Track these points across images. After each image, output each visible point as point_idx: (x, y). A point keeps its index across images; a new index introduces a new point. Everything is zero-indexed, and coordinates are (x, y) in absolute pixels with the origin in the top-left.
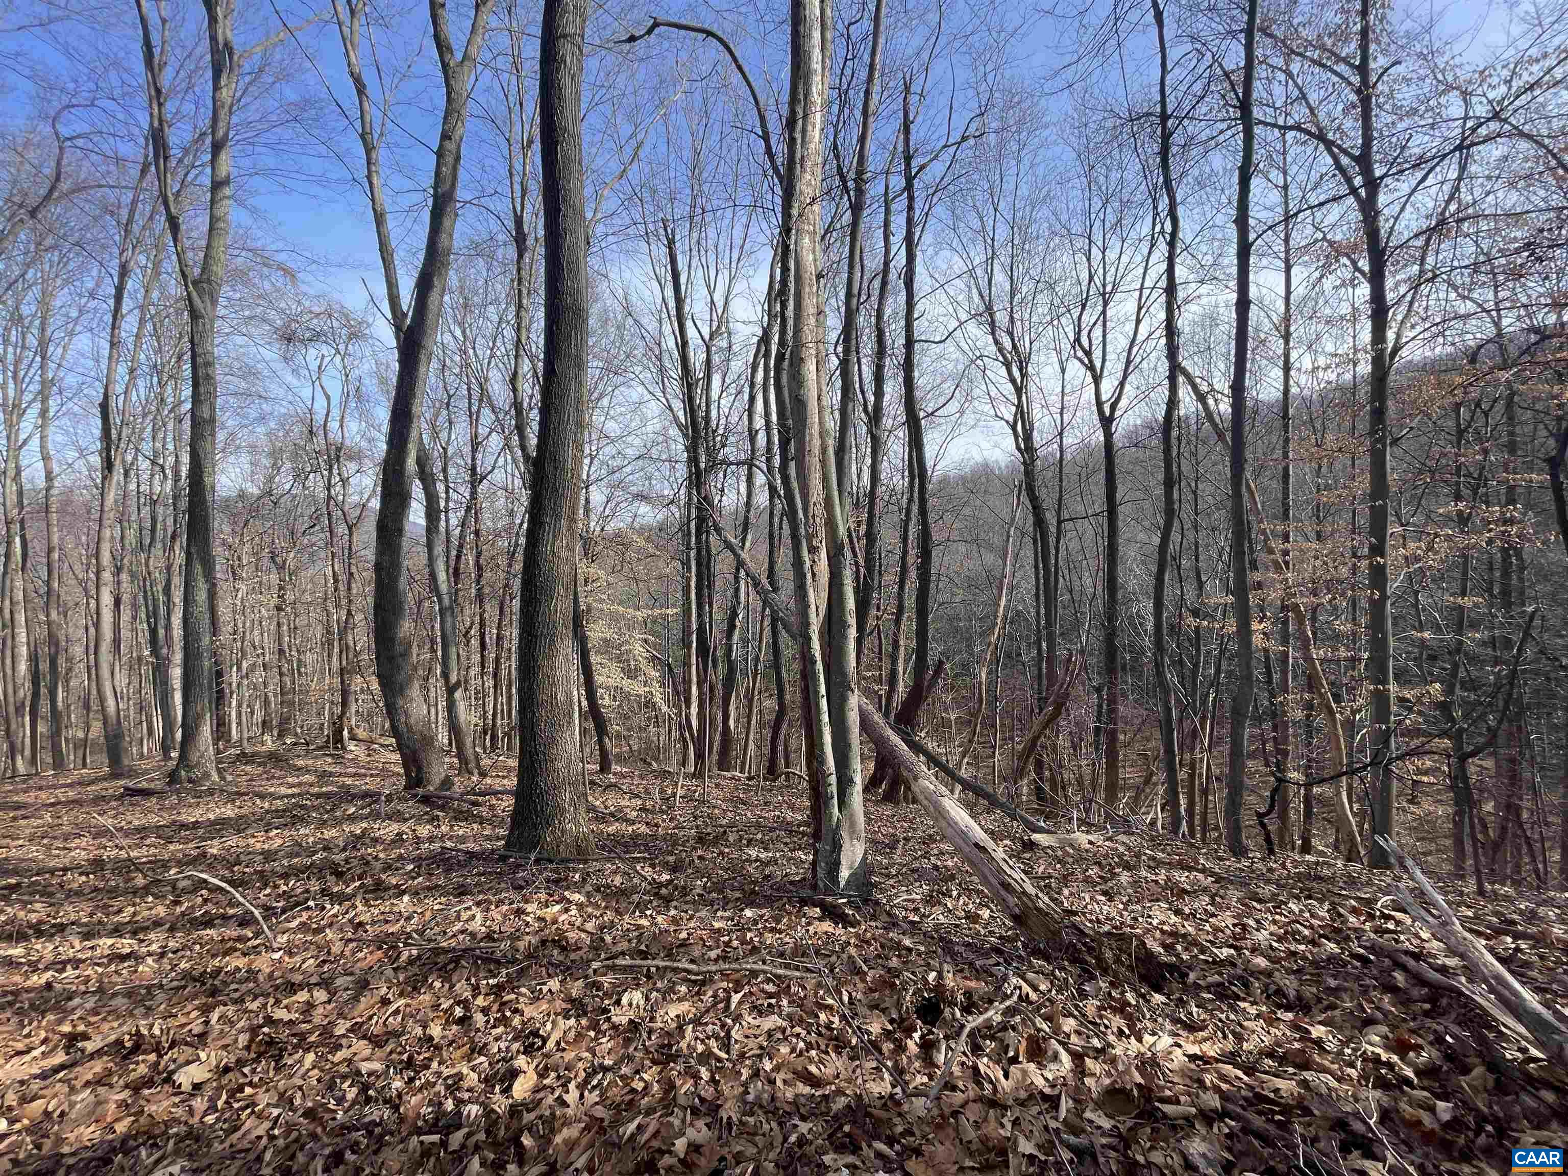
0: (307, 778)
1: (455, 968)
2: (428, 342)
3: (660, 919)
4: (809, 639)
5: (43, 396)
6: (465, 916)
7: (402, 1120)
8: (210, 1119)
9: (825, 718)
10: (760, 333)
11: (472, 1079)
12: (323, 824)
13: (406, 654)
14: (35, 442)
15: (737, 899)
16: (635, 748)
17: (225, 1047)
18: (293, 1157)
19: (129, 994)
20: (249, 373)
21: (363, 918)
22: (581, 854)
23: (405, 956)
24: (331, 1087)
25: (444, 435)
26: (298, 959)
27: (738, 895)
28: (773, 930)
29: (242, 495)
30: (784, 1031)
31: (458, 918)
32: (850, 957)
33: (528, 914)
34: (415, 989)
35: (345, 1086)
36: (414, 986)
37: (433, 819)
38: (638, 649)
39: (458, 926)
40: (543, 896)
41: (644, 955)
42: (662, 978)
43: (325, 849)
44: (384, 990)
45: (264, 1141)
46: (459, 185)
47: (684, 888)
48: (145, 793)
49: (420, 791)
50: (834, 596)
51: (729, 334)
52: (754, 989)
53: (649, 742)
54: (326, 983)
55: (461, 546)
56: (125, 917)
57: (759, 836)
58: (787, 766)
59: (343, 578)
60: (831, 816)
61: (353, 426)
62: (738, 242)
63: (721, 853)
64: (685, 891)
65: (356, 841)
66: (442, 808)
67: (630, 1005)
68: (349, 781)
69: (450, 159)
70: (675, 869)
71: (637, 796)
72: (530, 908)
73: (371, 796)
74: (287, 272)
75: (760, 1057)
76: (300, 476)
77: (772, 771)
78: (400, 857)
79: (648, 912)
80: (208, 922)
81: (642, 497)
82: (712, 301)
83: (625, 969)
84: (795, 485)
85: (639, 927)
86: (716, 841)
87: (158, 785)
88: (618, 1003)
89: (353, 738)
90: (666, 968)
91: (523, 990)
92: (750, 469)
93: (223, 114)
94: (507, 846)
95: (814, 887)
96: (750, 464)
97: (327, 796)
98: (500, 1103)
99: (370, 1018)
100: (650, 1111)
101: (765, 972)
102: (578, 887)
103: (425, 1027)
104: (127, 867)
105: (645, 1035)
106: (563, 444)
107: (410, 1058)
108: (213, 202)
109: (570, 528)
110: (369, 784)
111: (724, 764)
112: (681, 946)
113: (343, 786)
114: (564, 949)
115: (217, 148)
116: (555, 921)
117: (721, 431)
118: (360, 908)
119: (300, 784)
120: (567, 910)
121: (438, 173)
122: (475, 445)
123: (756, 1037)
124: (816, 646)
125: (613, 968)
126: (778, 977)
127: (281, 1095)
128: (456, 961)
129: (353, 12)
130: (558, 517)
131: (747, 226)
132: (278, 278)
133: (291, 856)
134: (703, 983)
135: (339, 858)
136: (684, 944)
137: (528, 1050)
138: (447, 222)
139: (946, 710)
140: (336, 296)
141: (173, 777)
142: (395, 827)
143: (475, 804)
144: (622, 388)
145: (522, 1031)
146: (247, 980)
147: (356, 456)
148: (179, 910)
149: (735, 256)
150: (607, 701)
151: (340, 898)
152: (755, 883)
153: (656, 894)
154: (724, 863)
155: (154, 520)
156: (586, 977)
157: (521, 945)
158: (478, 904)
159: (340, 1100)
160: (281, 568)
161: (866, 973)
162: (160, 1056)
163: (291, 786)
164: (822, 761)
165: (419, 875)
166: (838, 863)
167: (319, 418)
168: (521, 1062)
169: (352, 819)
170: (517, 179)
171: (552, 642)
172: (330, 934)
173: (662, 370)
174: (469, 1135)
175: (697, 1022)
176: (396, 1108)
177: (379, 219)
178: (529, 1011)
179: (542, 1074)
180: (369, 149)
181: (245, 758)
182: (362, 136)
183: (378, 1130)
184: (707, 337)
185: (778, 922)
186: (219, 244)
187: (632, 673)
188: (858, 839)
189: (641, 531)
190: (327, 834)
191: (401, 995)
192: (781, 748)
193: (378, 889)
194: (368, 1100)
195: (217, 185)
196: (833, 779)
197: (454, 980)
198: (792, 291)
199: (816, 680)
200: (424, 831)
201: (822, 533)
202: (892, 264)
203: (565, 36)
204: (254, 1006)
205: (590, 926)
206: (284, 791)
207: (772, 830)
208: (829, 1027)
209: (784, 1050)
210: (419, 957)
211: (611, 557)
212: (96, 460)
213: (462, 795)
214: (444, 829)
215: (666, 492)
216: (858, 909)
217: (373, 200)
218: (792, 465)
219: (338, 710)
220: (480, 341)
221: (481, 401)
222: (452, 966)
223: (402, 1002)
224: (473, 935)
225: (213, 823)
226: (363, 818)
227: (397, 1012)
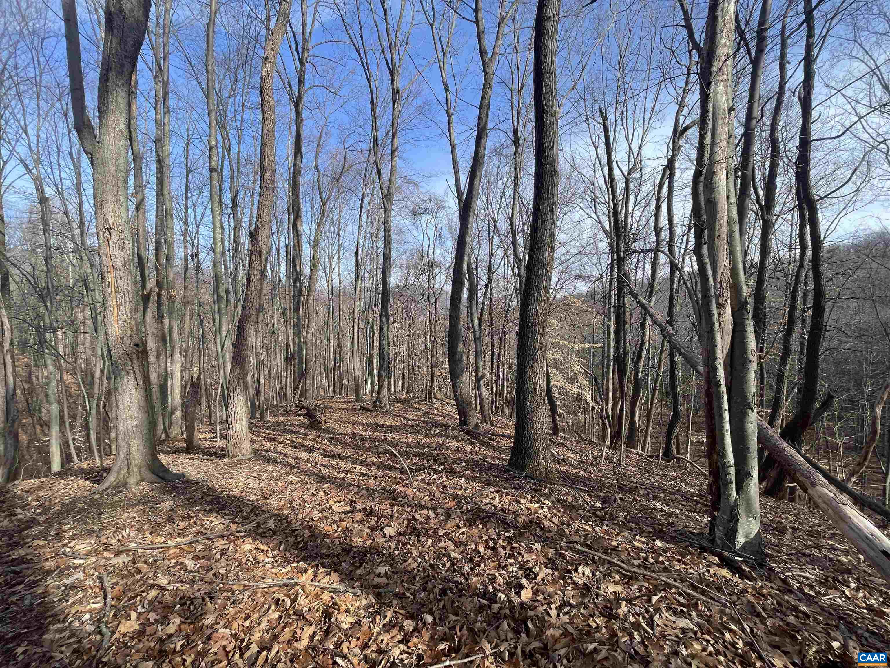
0: (419, 413)
1: (488, 521)
2: (474, 206)
3: (597, 529)
4: (715, 369)
5: (339, 251)
6: (491, 496)
7: (469, 586)
8: (396, 552)
9: (727, 426)
10: (665, 162)
11: (500, 580)
12: (426, 435)
13: (461, 360)
14: (337, 268)
15: (650, 532)
16: (571, 424)
17: (400, 524)
18: (427, 583)
19: (367, 490)
20: (401, 232)
21: (446, 483)
22: (548, 479)
23: (465, 508)
24: (439, 558)
25: (476, 252)
26: (422, 494)
27: (650, 529)
28: (679, 561)
29: (398, 286)
30: (695, 633)
31: (488, 496)
32: (749, 602)
33: (522, 504)
34: (470, 525)
35: (445, 559)
36: (470, 524)
37: (471, 443)
38: (575, 367)
39: (488, 500)
40: (529, 497)
41: (589, 547)
42: (603, 565)
43: (428, 447)
44: (458, 521)
45: (416, 571)
46: (489, 121)
47: (611, 514)
48: (367, 409)
49: (465, 427)
50: (737, 340)
51: (641, 169)
52: (669, 596)
53: (578, 422)
54: (434, 509)
55: (483, 307)
56: (363, 458)
57: (662, 495)
58: (678, 453)
59: (433, 322)
60: (729, 496)
61: (438, 251)
62: (649, 106)
63: (635, 500)
64: (612, 517)
65: (441, 446)
66: (475, 438)
67: (584, 574)
68: (435, 418)
69: (485, 109)
70: (604, 501)
71: (577, 453)
72: (523, 501)
73: (445, 427)
74: (415, 184)
75: (678, 643)
76: (417, 277)
77: (667, 454)
78: (459, 459)
79: (590, 523)
80: (390, 468)
81: (580, 277)
82: (630, 148)
83: (578, 552)
84: (707, 261)
85: (585, 530)
86: (631, 491)
87: (370, 407)
88: (576, 570)
89: (435, 398)
90: (604, 560)
91: (522, 544)
92: (656, 254)
93: (396, 119)
94: (509, 464)
95: (712, 541)
96: (656, 250)
97: (427, 423)
98: (515, 600)
99: (453, 532)
100: (601, 643)
101: (677, 587)
102: (548, 497)
103: (476, 546)
104: (362, 438)
105: (594, 596)
106: (543, 249)
107: (471, 558)
108: (392, 159)
109: (545, 296)
110: (443, 420)
111: (631, 442)
112: (611, 549)
113: (433, 419)
114: (542, 529)
115: (394, 135)
116: (536, 512)
117: (633, 231)
118: (445, 478)
119: (417, 415)
120: (542, 508)
121: (479, 119)
122: (491, 254)
123: (674, 629)
124: (721, 374)
125: (570, 548)
126: (689, 595)
127: (421, 553)
128: (489, 517)
129: (444, 54)
130: (539, 290)
131: (658, 94)
132: (411, 187)
133: (416, 447)
134: (630, 578)
135: (434, 452)
136: (614, 549)
137: (527, 577)
138: (483, 142)
139: (833, 435)
140: (433, 191)
141: (374, 404)
142: (455, 444)
143: (491, 439)
144: (569, 214)
145: (523, 565)
146: (405, 498)
147: (439, 266)
148: (380, 460)
149: (647, 117)
150: (556, 395)
151: (436, 472)
152: (662, 525)
153: (594, 513)
154: (638, 506)
155: (370, 298)
156: (556, 549)
157: (520, 520)
158: (497, 492)
159: (444, 565)
160: (410, 318)
161: (765, 619)
162: (378, 519)
163: (414, 416)
164: (723, 455)
165: (468, 469)
166: (735, 531)
167: (425, 249)
168: (524, 581)
169: (438, 435)
170: (515, 109)
171: (535, 359)
172: (434, 487)
173: (595, 199)
174: (501, 608)
175: (629, 601)
176: (467, 580)
177: (453, 148)
178: (527, 557)
179: (536, 593)
180: (449, 115)
181: (397, 401)
182: (447, 112)
183: (460, 586)
184: (626, 173)
185: (684, 557)
186: (393, 177)
187: (572, 380)
188: (755, 518)
189: (578, 296)
190: (429, 440)
191: (465, 526)
192: (674, 441)
193: (451, 472)
194: (455, 571)
195: (393, 152)
196: (732, 470)
197: (488, 527)
198: (710, 126)
199: (720, 398)
200: (468, 448)
201: (728, 294)
202: (787, 86)
203: (548, 18)
204: (409, 510)
205: (555, 520)
206: (411, 417)
207: (671, 493)
208: (734, 644)
209: (697, 647)
210: (471, 510)
211: (560, 312)
212: (353, 275)
213: (485, 433)
214: (477, 449)
215: (594, 273)
216: (753, 568)
217: (450, 140)
218: (705, 247)
219: (429, 384)
220: (494, 200)
221: (494, 232)
222: (486, 520)
223: (465, 529)
224: (495, 507)
225: (388, 426)
226: (442, 436)
227: (463, 533)
